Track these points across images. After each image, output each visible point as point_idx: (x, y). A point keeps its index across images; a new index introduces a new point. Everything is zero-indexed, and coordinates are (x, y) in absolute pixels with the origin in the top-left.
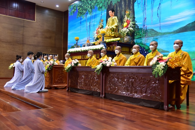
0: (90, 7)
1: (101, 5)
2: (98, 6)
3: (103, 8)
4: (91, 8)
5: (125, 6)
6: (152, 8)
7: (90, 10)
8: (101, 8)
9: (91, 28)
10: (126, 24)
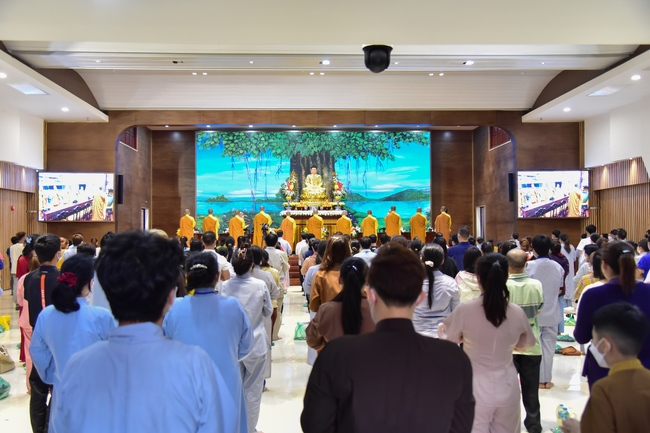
0: (254, 147)
1: (279, 151)
2: (274, 152)
3: (284, 156)
4: (258, 149)
5: (322, 162)
6: (357, 173)
7: (256, 152)
8: (279, 154)
9: (259, 177)
10: (336, 187)
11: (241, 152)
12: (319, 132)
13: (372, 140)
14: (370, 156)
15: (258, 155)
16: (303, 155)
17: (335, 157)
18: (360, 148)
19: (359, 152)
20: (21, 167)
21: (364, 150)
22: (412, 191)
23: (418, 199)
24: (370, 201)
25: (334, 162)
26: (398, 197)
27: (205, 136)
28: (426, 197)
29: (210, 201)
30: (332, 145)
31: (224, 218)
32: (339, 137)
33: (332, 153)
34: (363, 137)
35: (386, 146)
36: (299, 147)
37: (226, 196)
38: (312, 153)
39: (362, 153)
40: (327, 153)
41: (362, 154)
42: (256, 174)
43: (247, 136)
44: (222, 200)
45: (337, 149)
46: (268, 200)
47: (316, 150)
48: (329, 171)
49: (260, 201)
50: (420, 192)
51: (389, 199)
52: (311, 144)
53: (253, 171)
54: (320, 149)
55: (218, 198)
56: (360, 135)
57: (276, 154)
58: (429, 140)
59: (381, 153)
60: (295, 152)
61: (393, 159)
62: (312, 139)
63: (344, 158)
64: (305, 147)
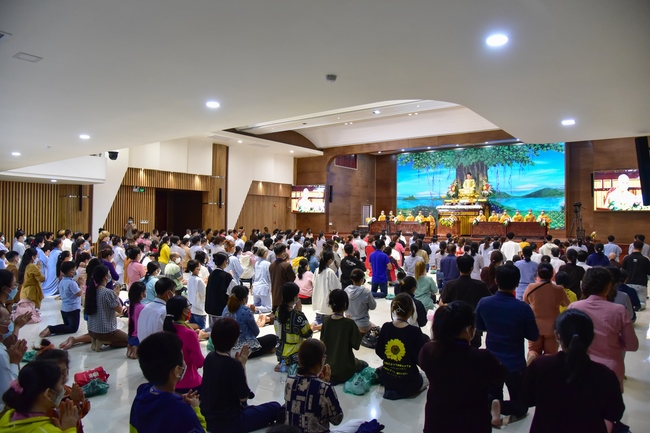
0: (432, 162)
1: (448, 164)
2: (445, 164)
3: (452, 167)
4: (434, 163)
5: (478, 170)
7: (434, 165)
8: (449, 166)
10: (485, 187)
11: (424, 165)
12: (477, 148)
13: (517, 151)
14: (514, 163)
15: (435, 167)
16: (465, 165)
17: (488, 165)
18: (507, 158)
19: (506, 161)
20: (278, 184)
21: (509, 159)
22: (549, 189)
23: (554, 195)
24: (514, 197)
25: (487, 169)
26: (537, 194)
27: (402, 156)
28: (561, 194)
29: (405, 199)
30: (485, 157)
32: (490, 151)
33: (485, 163)
34: (509, 149)
35: (527, 154)
36: (462, 160)
38: (471, 164)
39: (508, 161)
40: (482, 163)
42: (433, 180)
43: (428, 154)
44: (411, 199)
45: (489, 159)
47: (474, 161)
49: (436, 199)
50: (556, 190)
51: (529, 196)
52: (470, 156)
53: (431, 178)
54: (477, 160)
55: (409, 197)
56: (507, 147)
57: (446, 166)
58: (563, 148)
59: (523, 161)
60: (459, 164)
61: (533, 164)
62: (471, 153)
63: (495, 166)
64: (466, 159)
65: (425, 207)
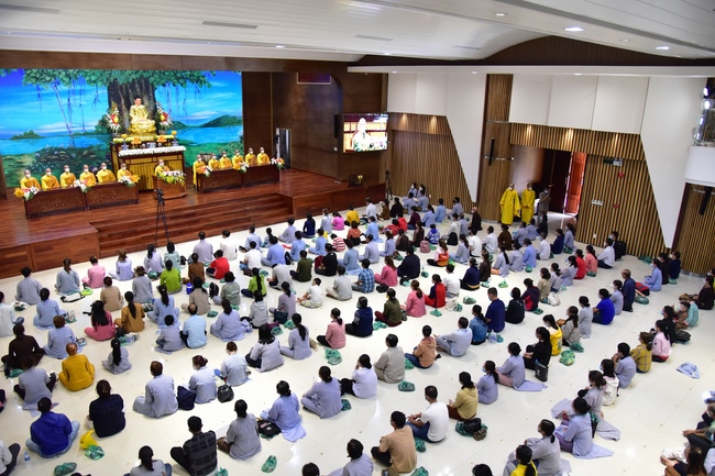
1: (93, 78)
2: (87, 78)
3: (100, 84)
4: (67, 76)
5: (141, 90)
7: (67, 80)
8: (94, 82)
10: (163, 117)
11: (48, 78)
14: (189, 83)
15: (69, 83)
16: (120, 83)
17: (155, 84)
18: (179, 75)
19: (178, 79)
21: (182, 77)
22: (227, 117)
23: (233, 124)
25: (154, 89)
26: (216, 123)
28: (239, 122)
29: (17, 138)
30: (151, 71)
31: (37, 157)
33: (151, 80)
35: (202, 72)
36: (116, 74)
37: (35, 132)
38: (131, 81)
40: (147, 80)
41: (181, 81)
42: (69, 105)
44: (30, 136)
45: (156, 76)
46: (86, 134)
47: (134, 76)
48: (149, 99)
49: (77, 135)
50: (234, 118)
51: (207, 125)
52: (129, 71)
54: (138, 76)
55: (25, 134)
57: (90, 82)
59: (198, 81)
60: (112, 79)
61: (209, 86)
63: (164, 85)
64: (122, 73)
65: (59, 150)
